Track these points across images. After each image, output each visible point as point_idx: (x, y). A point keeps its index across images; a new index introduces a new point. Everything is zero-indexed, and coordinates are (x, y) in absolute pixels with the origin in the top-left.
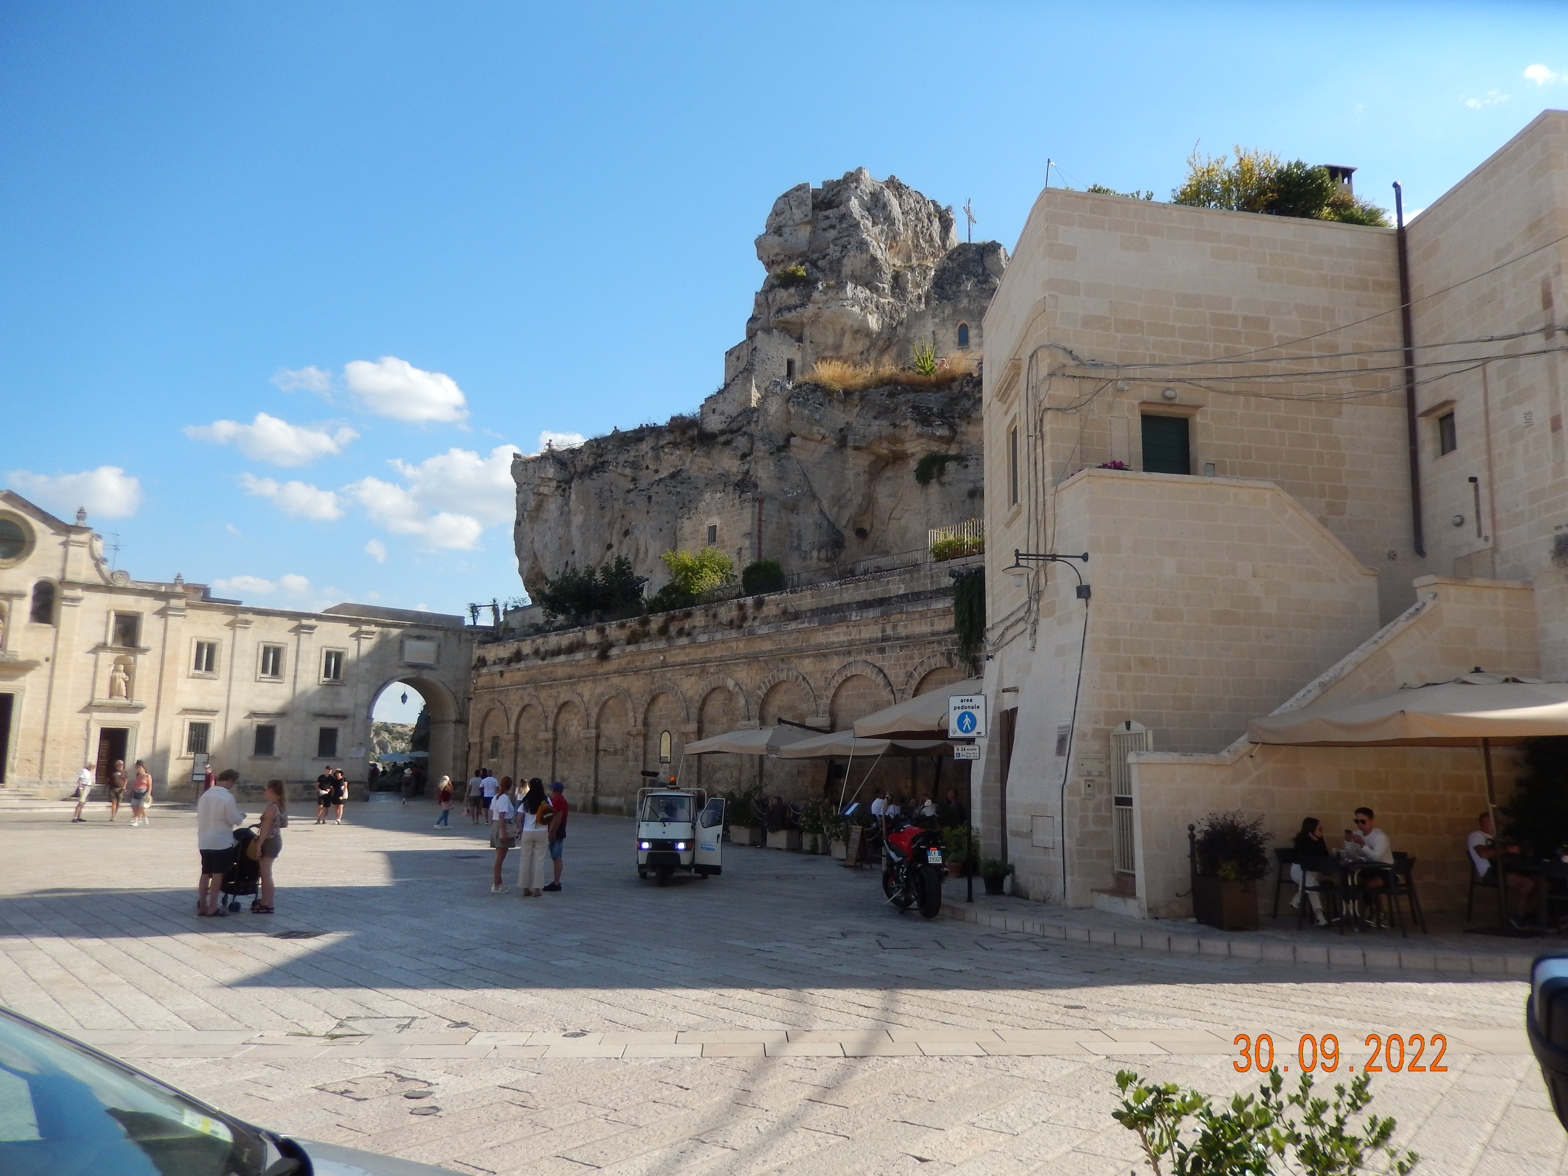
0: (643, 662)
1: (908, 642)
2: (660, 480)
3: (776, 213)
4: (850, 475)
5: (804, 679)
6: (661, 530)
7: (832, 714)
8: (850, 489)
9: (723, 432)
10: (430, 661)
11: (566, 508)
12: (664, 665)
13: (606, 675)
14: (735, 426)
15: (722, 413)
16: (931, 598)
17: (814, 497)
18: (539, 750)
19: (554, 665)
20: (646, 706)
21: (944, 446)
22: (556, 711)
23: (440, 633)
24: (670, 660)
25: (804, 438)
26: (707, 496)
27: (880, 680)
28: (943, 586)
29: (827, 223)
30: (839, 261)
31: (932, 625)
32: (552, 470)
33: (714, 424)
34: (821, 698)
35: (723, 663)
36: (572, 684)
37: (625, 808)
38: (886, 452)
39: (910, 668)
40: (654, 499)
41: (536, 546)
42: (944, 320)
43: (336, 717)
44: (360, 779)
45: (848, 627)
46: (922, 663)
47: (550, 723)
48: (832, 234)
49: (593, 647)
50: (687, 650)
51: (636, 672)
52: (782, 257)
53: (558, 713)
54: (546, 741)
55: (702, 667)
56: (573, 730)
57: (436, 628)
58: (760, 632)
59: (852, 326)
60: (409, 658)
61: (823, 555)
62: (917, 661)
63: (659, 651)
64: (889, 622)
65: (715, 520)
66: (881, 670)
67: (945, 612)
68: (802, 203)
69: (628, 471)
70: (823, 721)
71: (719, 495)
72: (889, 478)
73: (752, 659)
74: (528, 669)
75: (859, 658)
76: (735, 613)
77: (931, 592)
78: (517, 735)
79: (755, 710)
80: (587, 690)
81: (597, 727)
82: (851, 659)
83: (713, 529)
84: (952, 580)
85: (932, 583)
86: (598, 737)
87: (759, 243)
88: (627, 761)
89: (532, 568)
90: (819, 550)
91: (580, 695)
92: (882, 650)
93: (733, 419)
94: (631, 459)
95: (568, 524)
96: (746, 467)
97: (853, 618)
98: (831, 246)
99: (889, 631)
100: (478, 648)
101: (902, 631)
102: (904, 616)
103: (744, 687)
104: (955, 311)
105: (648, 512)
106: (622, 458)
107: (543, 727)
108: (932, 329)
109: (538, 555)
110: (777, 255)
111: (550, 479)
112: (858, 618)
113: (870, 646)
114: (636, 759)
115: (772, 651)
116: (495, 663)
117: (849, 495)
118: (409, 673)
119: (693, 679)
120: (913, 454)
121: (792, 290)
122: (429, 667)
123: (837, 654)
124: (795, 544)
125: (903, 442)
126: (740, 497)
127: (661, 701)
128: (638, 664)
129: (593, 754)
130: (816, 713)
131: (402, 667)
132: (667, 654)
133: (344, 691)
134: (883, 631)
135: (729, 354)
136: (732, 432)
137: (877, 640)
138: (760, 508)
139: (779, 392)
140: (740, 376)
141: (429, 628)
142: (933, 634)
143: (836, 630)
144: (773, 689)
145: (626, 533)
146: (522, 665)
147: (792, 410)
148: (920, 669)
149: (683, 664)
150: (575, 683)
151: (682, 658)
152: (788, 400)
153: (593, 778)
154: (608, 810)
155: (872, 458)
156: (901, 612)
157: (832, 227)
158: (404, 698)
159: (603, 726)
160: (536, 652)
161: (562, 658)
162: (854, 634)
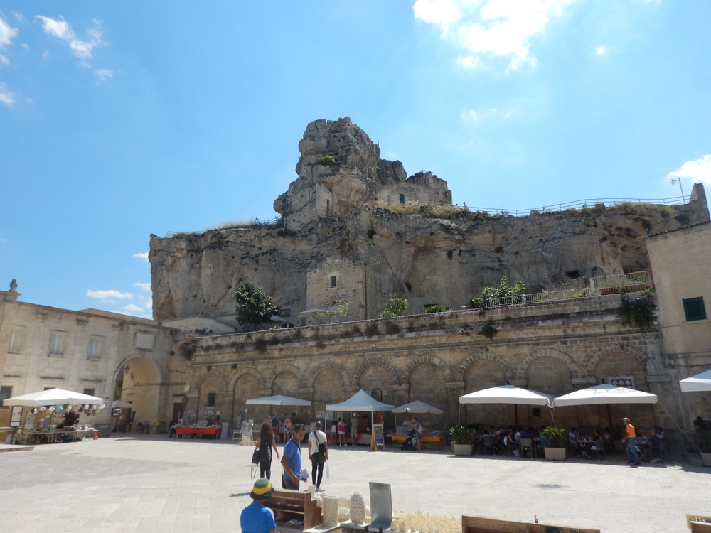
0: (356, 348)
1: (586, 338)
2: (263, 253)
3: (309, 130)
5: (502, 358)
7: (527, 379)
8: (405, 263)
9: (300, 232)
10: (150, 347)
12: (376, 350)
13: (322, 355)
14: (307, 229)
15: (299, 222)
16: (602, 314)
17: (389, 265)
21: (458, 245)
22: (273, 377)
23: (156, 330)
24: (380, 347)
25: (380, 235)
26: (329, 261)
28: (611, 308)
29: (336, 139)
31: (605, 329)
32: (183, 244)
33: (291, 228)
35: (429, 349)
38: (423, 245)
39: (590, 353)
40: (260, 263)
42: (393, 191)
44: (106, 422)
45: (535, 329)
46: (599, 350)
47: (268, 384)
48: (340, 144)
49: (308, 339)
50: (396, 341)
53: (275, 379)
55: (409, 351)
57: (154, 327)
59: (356, 188)
60: (138, 344)
62: (595, 348)
63: (370, 342)
64: (569, 327)
65: (336, 274)
66: (566, 354)
67: (615, 322)
68: (323, 127)
70: (519, 383)
71: (338, 260)
72: (422, 259)
73: (454, 347)
75: (546, 347)
77: (601, 311)
78: (234, 391)
79: (460, 376)
80: (303, 364)
81: (313, 387)
82: (540, 348)
83: (334, 279)
84: (619, 305)
85: (601, 306)
86: (313, 392)
87: (300, 144)
92: (564, 343)
93: (306, 225)
94: (244, 241)
95: (198, 274)
96: (318, 250)
97: (540, 325)
98: (340, 149)
99: (569, 332)
101: (580, 332)
102: (581, 324)
103: (448, 363)
104: (398, 188)
105: (256, 270)
107: (261, 387)
108: (387, 195)
109: (172, 290)
112: (544, 325)
113: (554, 339)
115: (470, 343)
118: (137, 354)
119: (402, 358)
120: (443, 247)
121: (328, 166)
122: (148, 350)
123: (527, 344)
125: (434, 242)
126: (353, 262)
127: (371, 371)
128: (351, 349)
131: (134, 350)
132: (378, 344)
133: (101, 364)
134: (565, 331)
136: (305, 232)
137: (560, 337)
138: (366, 269)
141: (151, 326)
142: (606, 334)
143: (525, 331)
144: (474, 364)
149: (393, 349)
151: (392, 346)
155: (416, 248)
156: (579, 322)
157: (339, 141)
159: (317, 386)
161: (281, 345)
162: (541, 333)
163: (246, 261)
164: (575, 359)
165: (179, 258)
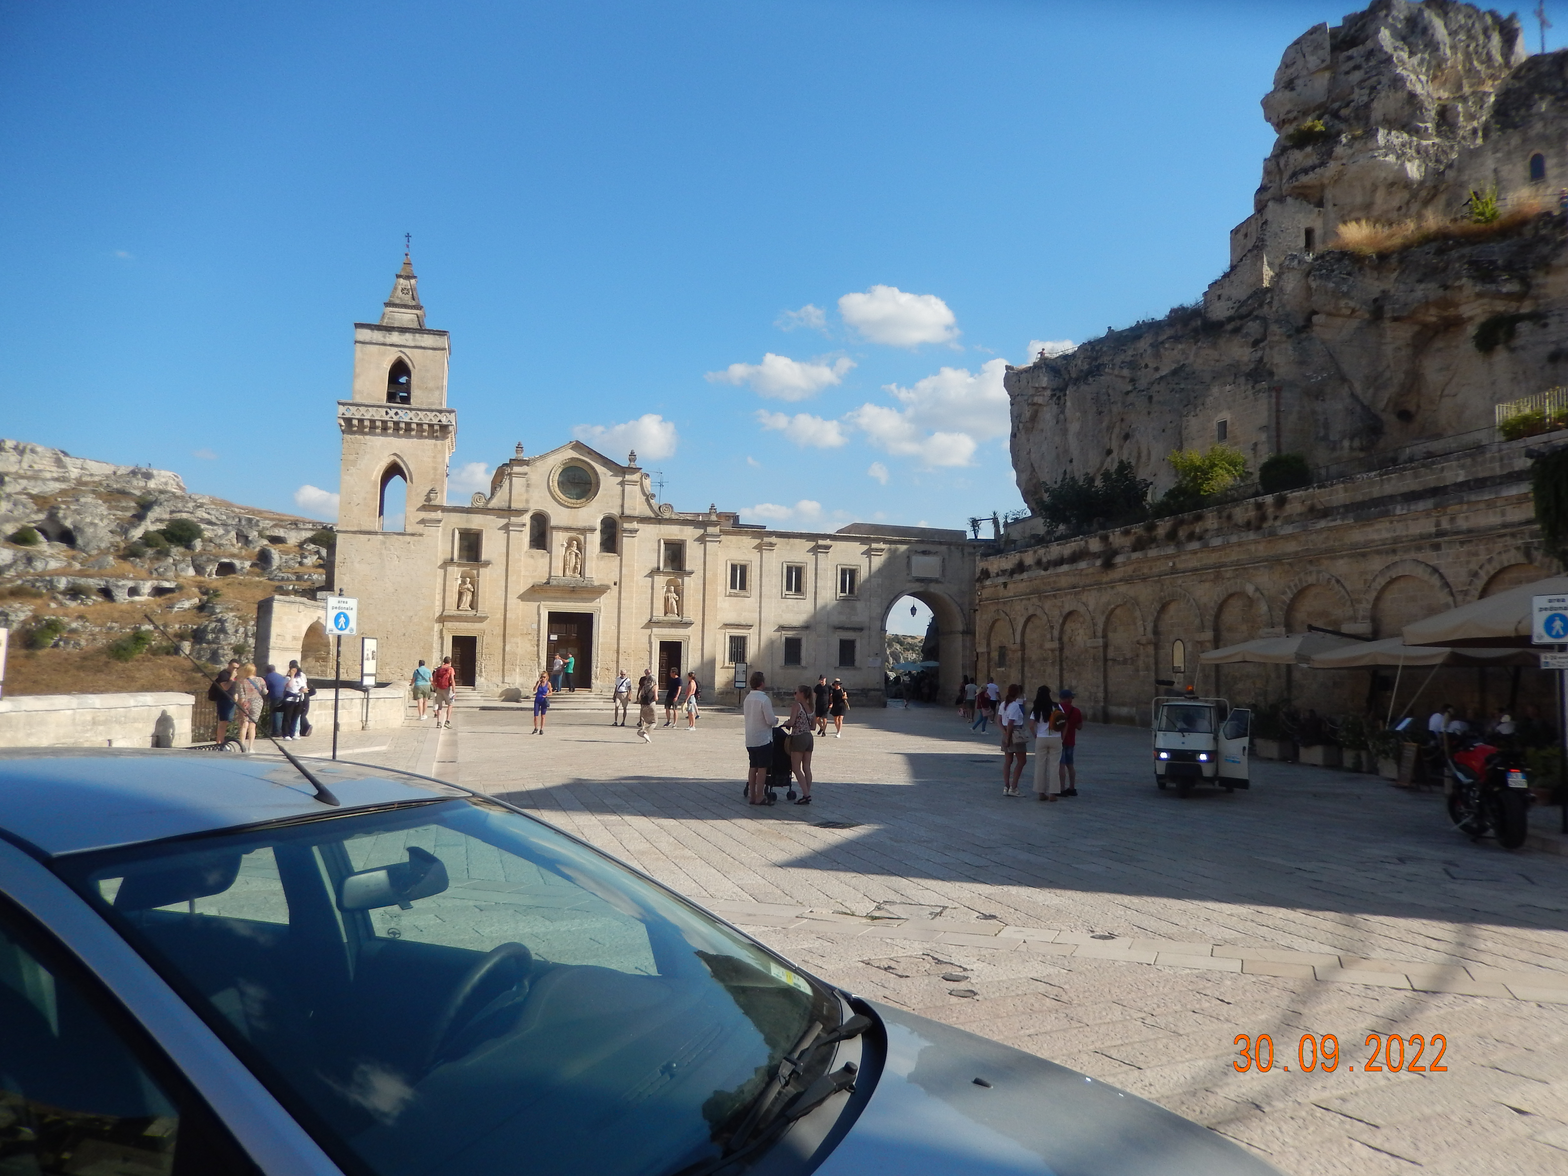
0: (1151, 568)
1: (1472, 535)
2: (1162, 378)
3: (1286, 64)
4: (1389, 350)
5: (1338, 581)
6: (1164, 431)
7: (1375, 620)
8: (1388, 366)
9: (1230, 319)
10: (937, 575)
11: (1062, 416)
12: (1174, 571)
13: (1112, 583)
14: (1244, 310)
15: (1229, 299)
16: (1500, 484)
17: (1344, 379)
18: (1045, 659)
19: (1058, 575)
20: (1156, 614)
21: (1514, 304)
22: (1061, 621)
23: (944, 548)
24: (1180, 566)
25: (1329, 314)
26: (1215, 390)
27: (1435, 581)
28: (1517, 469)
29: (1351, 64)
30: (1367, 106)
31: (1503, 514)
32: (1046, 379)
33: (1220, 311)
34: (1359, 601)
35: (1241, 568)
36: (1076, 594)
37: (1137, 718)
38: (1434, 319)
39: (1474, 566)
40: (1155, 399)
41: (1033, 456)
42: (1509, 153)
43: (854, 629)
44: (878, 687)
45: (1391, 522)
46: (1490, 560)
47: (1056, 633)
48: (1357, 76)
49: (1096, 556)
50: (1199, 555)
51: (1144, 579)
52: (1295, 114)
53: (1064, 623)
54: (1053, 650)
55: (1217, 572)
56: (1079, 638)
57: (940, 543)
58: (1283, 532)
59: (1385, 179)
60: (915, 573)
61: (1357, 443)
62: (1483, 557)
63: (1168, 557)
64: (1444, 515)
65: (1225, 415)
66: (1435, 570)
67: (1521, 500)
68: (1318, 47)
69: (1126, 372)
70: (1363, 627)
71: (1228, 388)
72: (1439, 350)
73: (1275, 561)
74: (1031, 580)
75: (1406, 557)
76: (1252, 514)
77: (1501, 477)
78: (1023, 644)
79: (1279, 615)
80: (1093, 600)
81: (1105, 636)
82: (1397, 558)
83: (1223, 425)
84: (1529, 462)
85: (1502, 467)
86: (1106, 646)
87: (1266, 103)
88: (1137, 670)
89: (1030, 479)
90: (1352, 439)
91: (1086, 605)
92: (1437, 547)
93: (1242, 304)
94: (1128, 359)
95: (1065, 432)
96: (1259, 354)
97: (1398, 512)
98: (1357, 90)
99: (1445, 525)
100: (981, 560)
101: (1462, 524)
102: (1465, 507)
103: (1266, 592)
104: (1525, 140)
105: (1149, 413)
106: (1118, 360)
107: (1049, 636)
108: (1493, 166)
109: (1036, 465)
110: (1289, 112)
111: (1044, 388)
112: (1404, 512)
113: (1419, 542)
114: (1147, 668)
115: (1297, 553)
116: (998, 575)
117: (1388, 374)
118: (918, 587)
119: (1207, 585)
120: (1471, 319)
121: (1309, 149)
122: (936, 581)
123: (1379, 552)
124: (1322, 434)
125: (1457, 306)
126: (1253, 387)
127: (1172, 609)
128: (1146, 571)
129: (1101, 663)
130: (1354, 619)
131: (910, 581)
132: (1177, 560)
133: (859, 605)
134: (1438, 524)
135: (1235, 232)
136: (1241, 317)
137: (1430, 536)
138: (1278, 398)
139: (1296, 266)
140: (1249, 255)
141: (933, 543)
142: (1505, 526)
143: (1377, 526)
144: (1300, 593)
145: (1127, 437)
146: (1025, 575)
147: (1314, 285)
148: (1487, 567)
149: (1195, 570)
150: (1079, 592)
151: (1194, 563)
152: (1308, 274)
153: (1102, 689)
154: (1120, 719)
155: (1416, 328)
156: (1461, 503)
157: (1357, 67)
158: (913, 610)
159: (1110, 635)
160: (1039, 563)
161: (1065, 568)
162: (1400, 530)
163: (1131, 398)
164: (1450, 580)
165: (1040, 405)
